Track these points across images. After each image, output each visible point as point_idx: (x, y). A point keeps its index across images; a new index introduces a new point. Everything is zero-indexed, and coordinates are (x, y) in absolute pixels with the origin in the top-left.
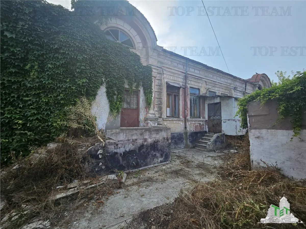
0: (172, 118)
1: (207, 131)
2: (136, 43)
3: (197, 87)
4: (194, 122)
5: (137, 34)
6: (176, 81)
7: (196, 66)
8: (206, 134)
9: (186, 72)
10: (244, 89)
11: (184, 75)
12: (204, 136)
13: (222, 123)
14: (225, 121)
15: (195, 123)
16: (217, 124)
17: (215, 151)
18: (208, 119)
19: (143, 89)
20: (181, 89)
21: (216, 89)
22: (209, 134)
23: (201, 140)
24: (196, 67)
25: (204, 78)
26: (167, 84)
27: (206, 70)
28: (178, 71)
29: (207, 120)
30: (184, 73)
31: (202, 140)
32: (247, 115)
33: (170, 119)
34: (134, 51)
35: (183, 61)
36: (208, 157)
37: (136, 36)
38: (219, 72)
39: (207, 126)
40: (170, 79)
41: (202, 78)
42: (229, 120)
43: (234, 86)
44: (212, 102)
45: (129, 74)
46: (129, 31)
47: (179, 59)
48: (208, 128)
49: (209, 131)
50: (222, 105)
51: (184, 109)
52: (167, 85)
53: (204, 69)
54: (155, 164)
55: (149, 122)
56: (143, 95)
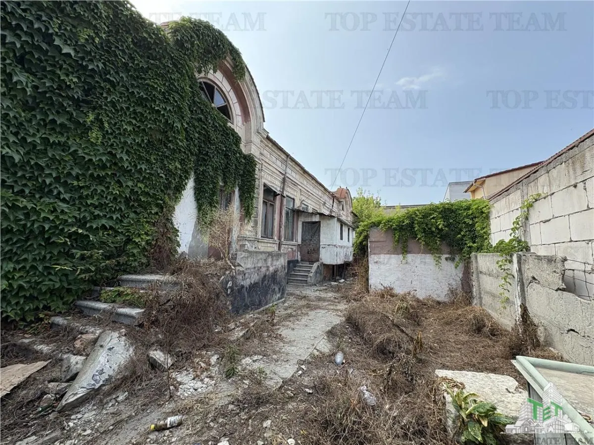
0: (267, 239)
1: (299, 260)
2: (234, 115)
3: (292, 197)
4: (287, 246)
5: (237, 101)
6: (273, 183)
7: (294, 166)
8: (298, 265)
9: (285, 173)
10: (331, 206)
11: (283, 177)
12: (295, 267)
13: (321, 249)
14: (324, 246)
15: (288, 248)
16: (314, 250)
17: (316, 285)
18: (302, 242)
19: (239, 190)
20: (278, 198)
21: (309, 202)
22: (302, 264)
23: (293, 273)
24: (294, 168)
25: (299, 185)
26: (264, 186)
27: (302, 174)
28: (276, 169)
29: (300, 243)
30: (282, 174)
31: (295, 272)
32: (369, 240)
33: (265, 241)
34: (232, 126)
35: (283, 156)
36: (316, 291)
37: (236, 104)
38: (315, 180)
39: (299, 253)
40: (268, 180)
41: (298, 184)
42: (329, 245)
43: (324, 201)
44: (309, 220)
45: (229, 164)
46: (228, 92)
47: (279, 153)
48: (300, 255)
49: (302, 260)
50: (322, 225)
51: (279, 227)
52: (265, 188)
53: (301, 172)
54: (273, 301)
55: (247, 243)
56: (238, 199)
